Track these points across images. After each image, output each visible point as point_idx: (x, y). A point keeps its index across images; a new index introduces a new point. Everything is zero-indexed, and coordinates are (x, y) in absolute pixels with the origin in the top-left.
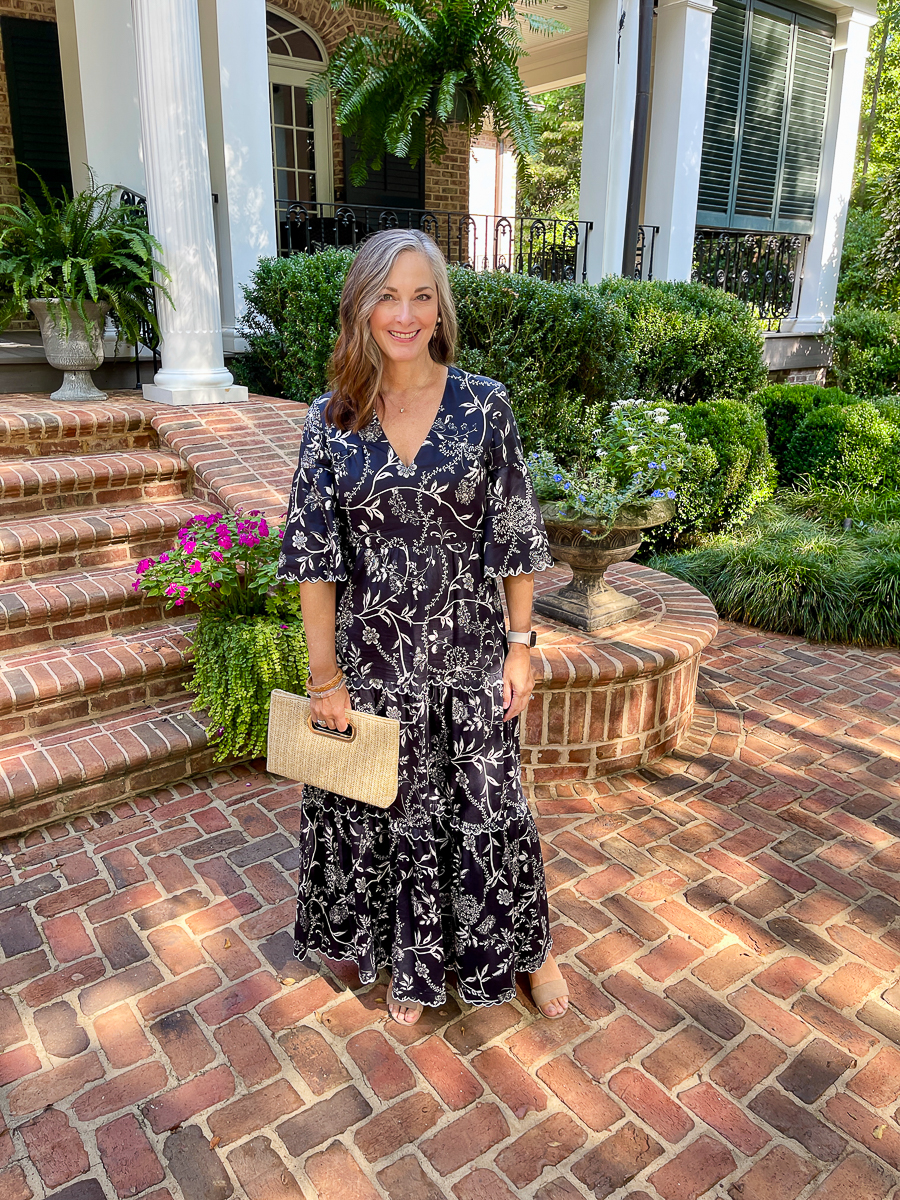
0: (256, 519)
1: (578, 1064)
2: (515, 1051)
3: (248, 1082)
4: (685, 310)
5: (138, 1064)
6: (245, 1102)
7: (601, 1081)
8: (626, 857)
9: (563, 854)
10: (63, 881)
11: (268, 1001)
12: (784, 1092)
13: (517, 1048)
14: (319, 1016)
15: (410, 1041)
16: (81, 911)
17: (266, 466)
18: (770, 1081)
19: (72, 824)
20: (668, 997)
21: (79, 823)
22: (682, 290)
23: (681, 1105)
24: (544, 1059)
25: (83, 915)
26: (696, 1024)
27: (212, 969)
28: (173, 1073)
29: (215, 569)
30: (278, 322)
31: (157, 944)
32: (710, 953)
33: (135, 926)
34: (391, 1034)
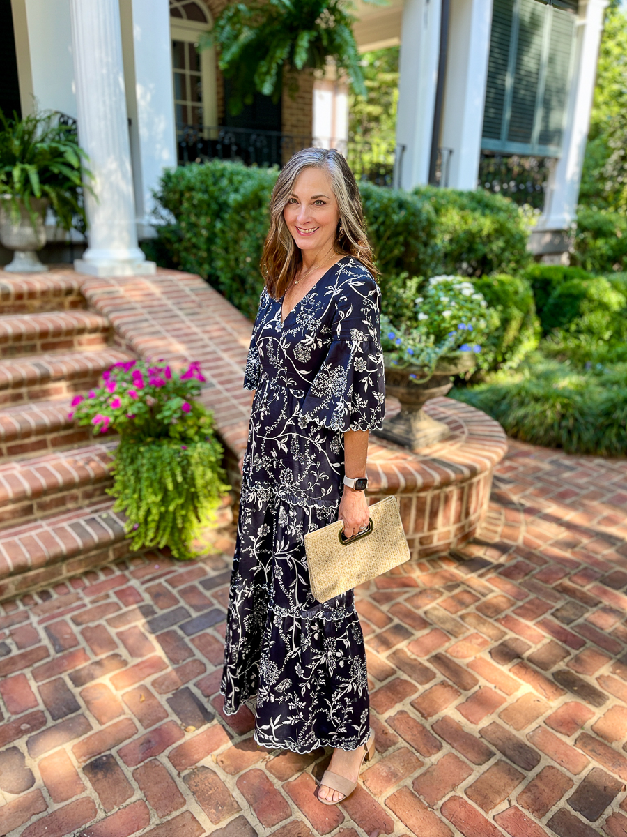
0: (161, 366)
1: (416, 794)
2: (367, 784)
3: (160, 814)
4: (474, 210)
5: (74, 799)
6: (158, 831)
7: (435, 808)
8: (444, 622)
9: (396, 621)
10: (14, 648)
11: (175, 745)
12: (573, 812)
13: (369, 782)
14: (214, 758)
15: (286, 777)
16: (28, 672)
17: (169, 324)
18: (562, 803)
19: (22, 600)
20: (482, 737)
21: (27, 600)
22: (471, 196)
23: (497, 826)
24: (391, 790)
25: (29, 676)
26: (504, 758)
27: (130, 719)
28: (102, 807)
29: (131, 404)
30: (178, 216)
31: (88, 698)
32: (510, 700)
33: (70, 684)
34: (271, 772)
